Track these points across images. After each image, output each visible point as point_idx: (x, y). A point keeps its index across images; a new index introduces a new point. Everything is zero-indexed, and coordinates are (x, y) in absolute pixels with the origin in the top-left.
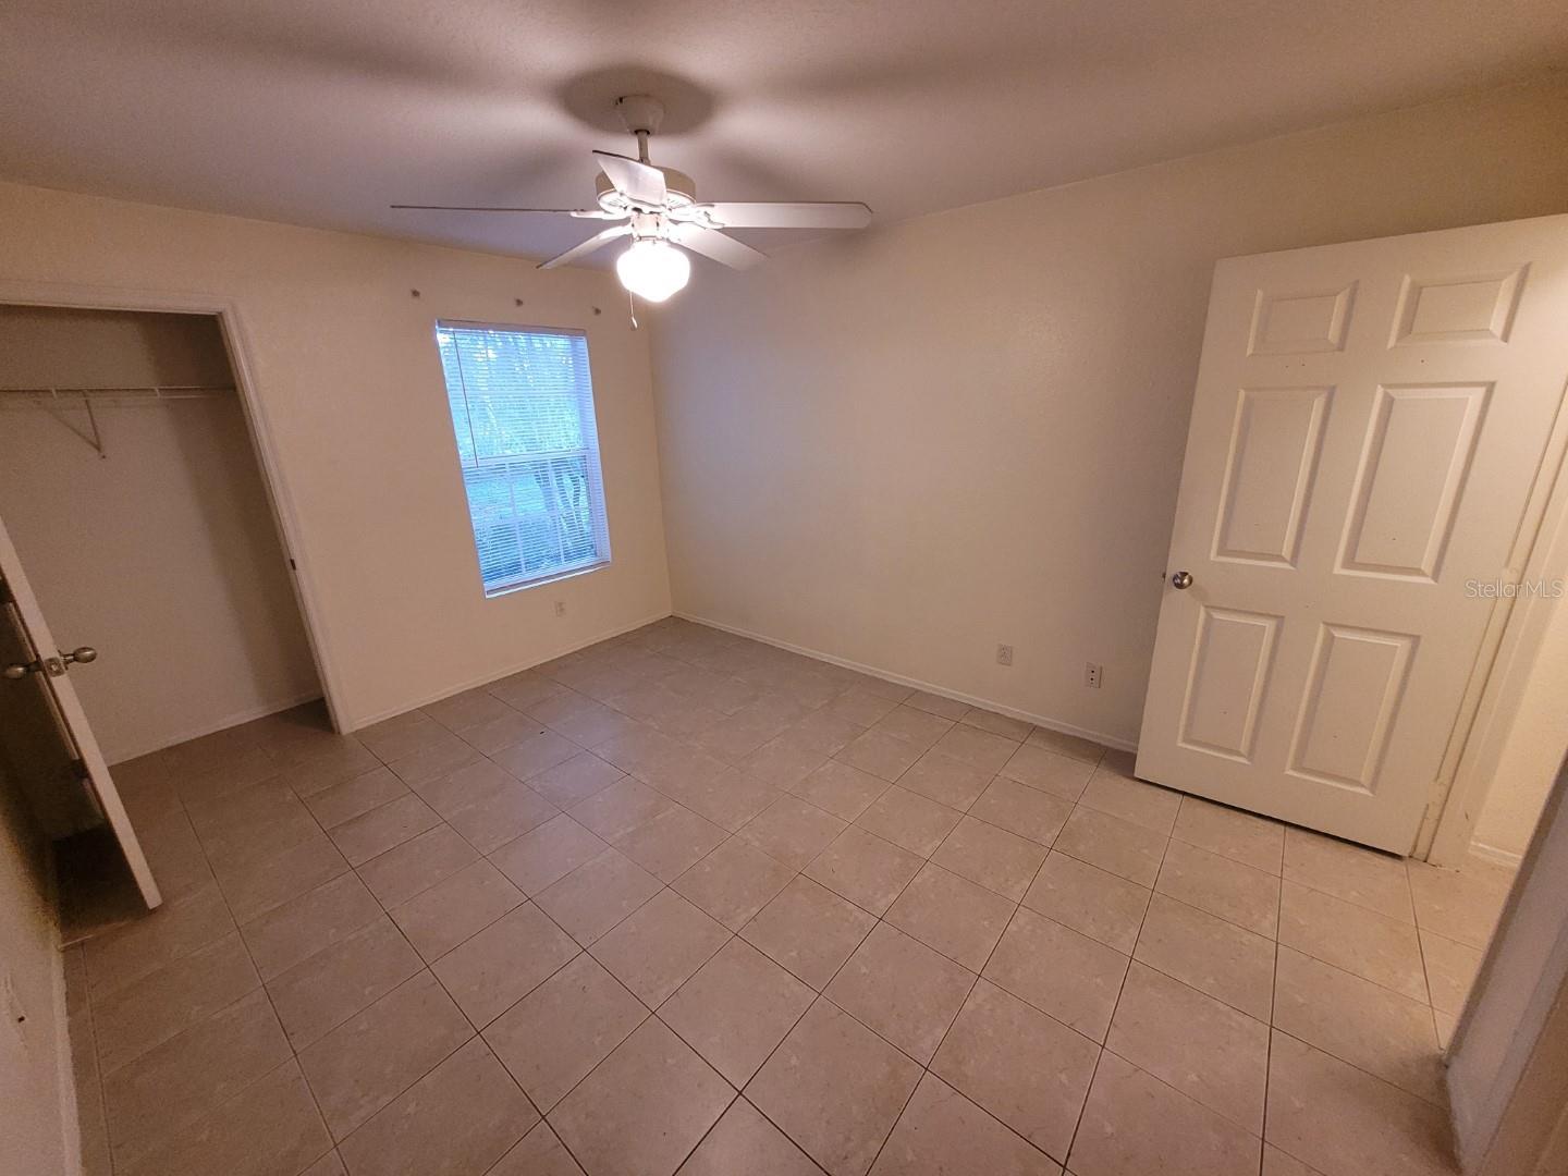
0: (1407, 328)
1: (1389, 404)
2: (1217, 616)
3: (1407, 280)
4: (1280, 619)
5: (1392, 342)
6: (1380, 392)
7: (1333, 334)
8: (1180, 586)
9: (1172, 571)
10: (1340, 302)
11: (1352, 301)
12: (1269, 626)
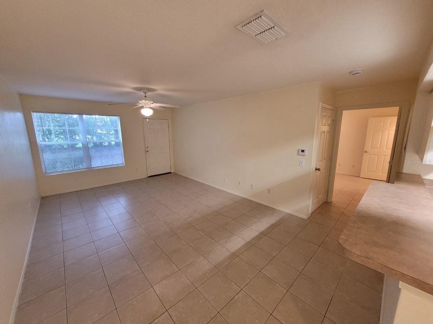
0: (390, 125)
1: (389, 133)
2: (371, 156)
3: (389, 121)
4: (378, 155)
5: (388, 126)
6: (388, 131)
7: (382, 126)
8: (366, 152)
9: (365, 151)
10: (383, 123)
11: (384, 122)
12: (377, 156)
